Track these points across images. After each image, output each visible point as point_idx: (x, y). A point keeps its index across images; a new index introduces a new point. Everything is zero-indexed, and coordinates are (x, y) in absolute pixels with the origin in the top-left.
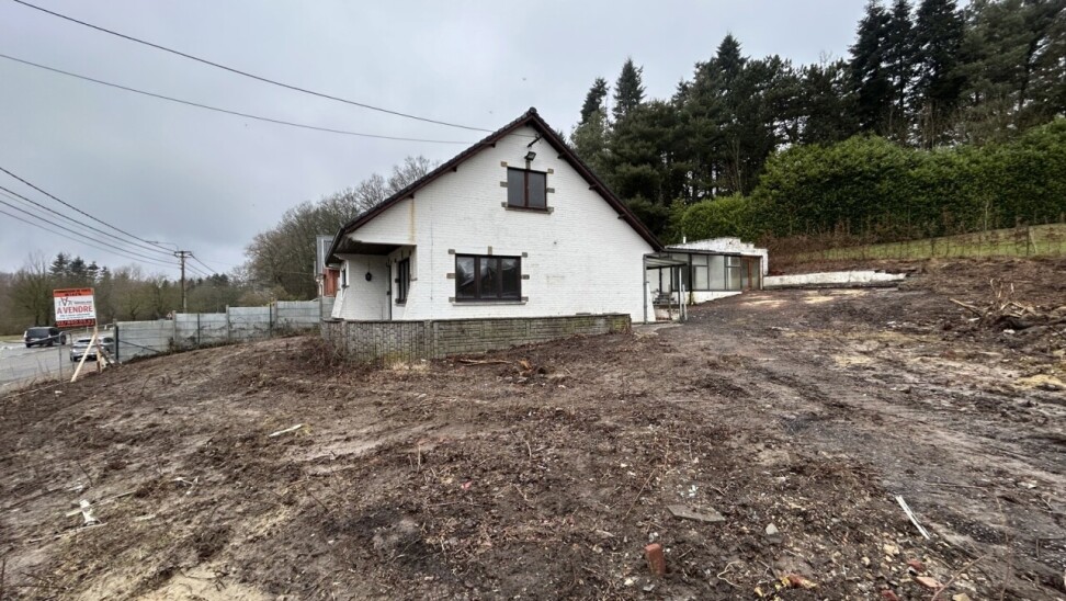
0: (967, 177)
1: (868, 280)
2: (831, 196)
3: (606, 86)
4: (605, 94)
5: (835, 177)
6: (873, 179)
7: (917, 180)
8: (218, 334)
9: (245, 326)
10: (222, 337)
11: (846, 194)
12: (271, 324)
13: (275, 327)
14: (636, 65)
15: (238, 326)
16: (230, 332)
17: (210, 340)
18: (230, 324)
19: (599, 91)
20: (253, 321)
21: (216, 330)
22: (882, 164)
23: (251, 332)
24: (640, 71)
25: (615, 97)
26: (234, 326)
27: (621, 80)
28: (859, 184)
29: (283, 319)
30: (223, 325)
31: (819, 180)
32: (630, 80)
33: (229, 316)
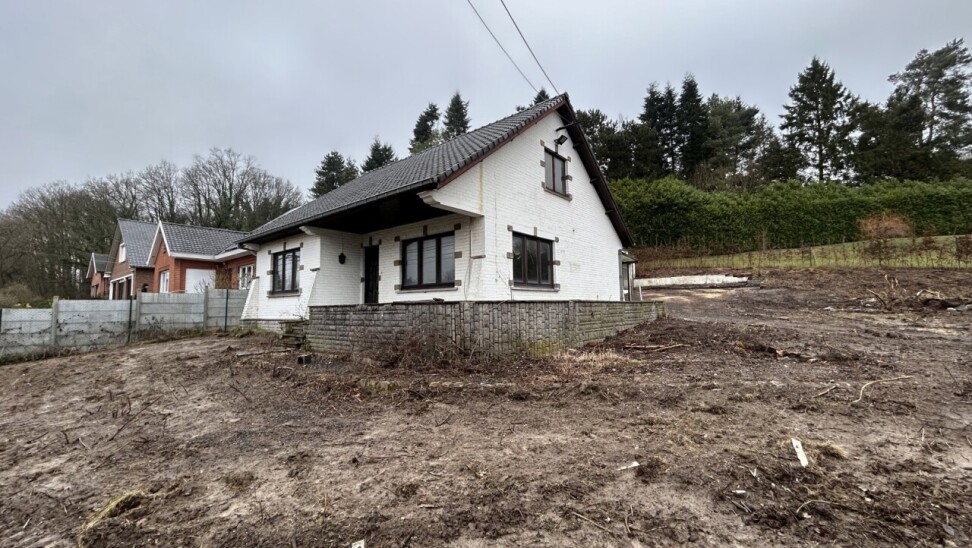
0: (738, 214)
1: (720, 282)
2: (658, 219)
3: (438, 112)
4: (437, 119)
5: (661, 205)
6: (685, 210)
7: (711, 213)
8: (36, 340)
9: (85, 328)
10: (43, 345)
11: (669, 219)
12: (130, 324)
13: (137, 328)
14: (464, 99)
15: (73, 327)
16: (56, 337)
17: (21, 351)
18: (59, 326)
19: (432, 114)
20: (100, 320)
21: (32, 335)
22: (690, 200)
23: (96, 336)
24: (467, 105)
25: (445, 124)
26: (65, 329)
27: (450, 110)
28: (676, 212)
29: (150, 317)
30: (46, 326)
31: (650, 207)
32: (457, 111)
33: (57, 312)
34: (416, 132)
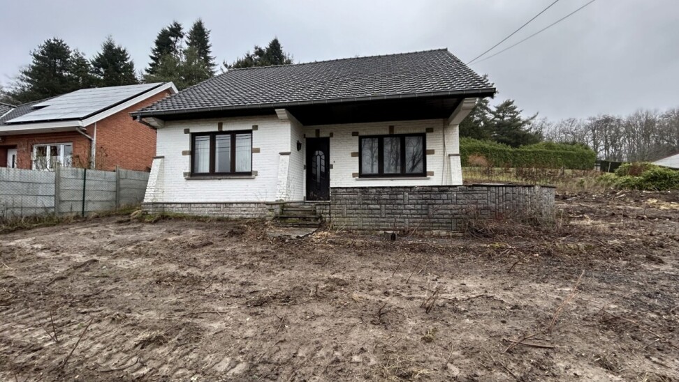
3: (182, 31)
32: (200, 36)
34: (157, 43)
